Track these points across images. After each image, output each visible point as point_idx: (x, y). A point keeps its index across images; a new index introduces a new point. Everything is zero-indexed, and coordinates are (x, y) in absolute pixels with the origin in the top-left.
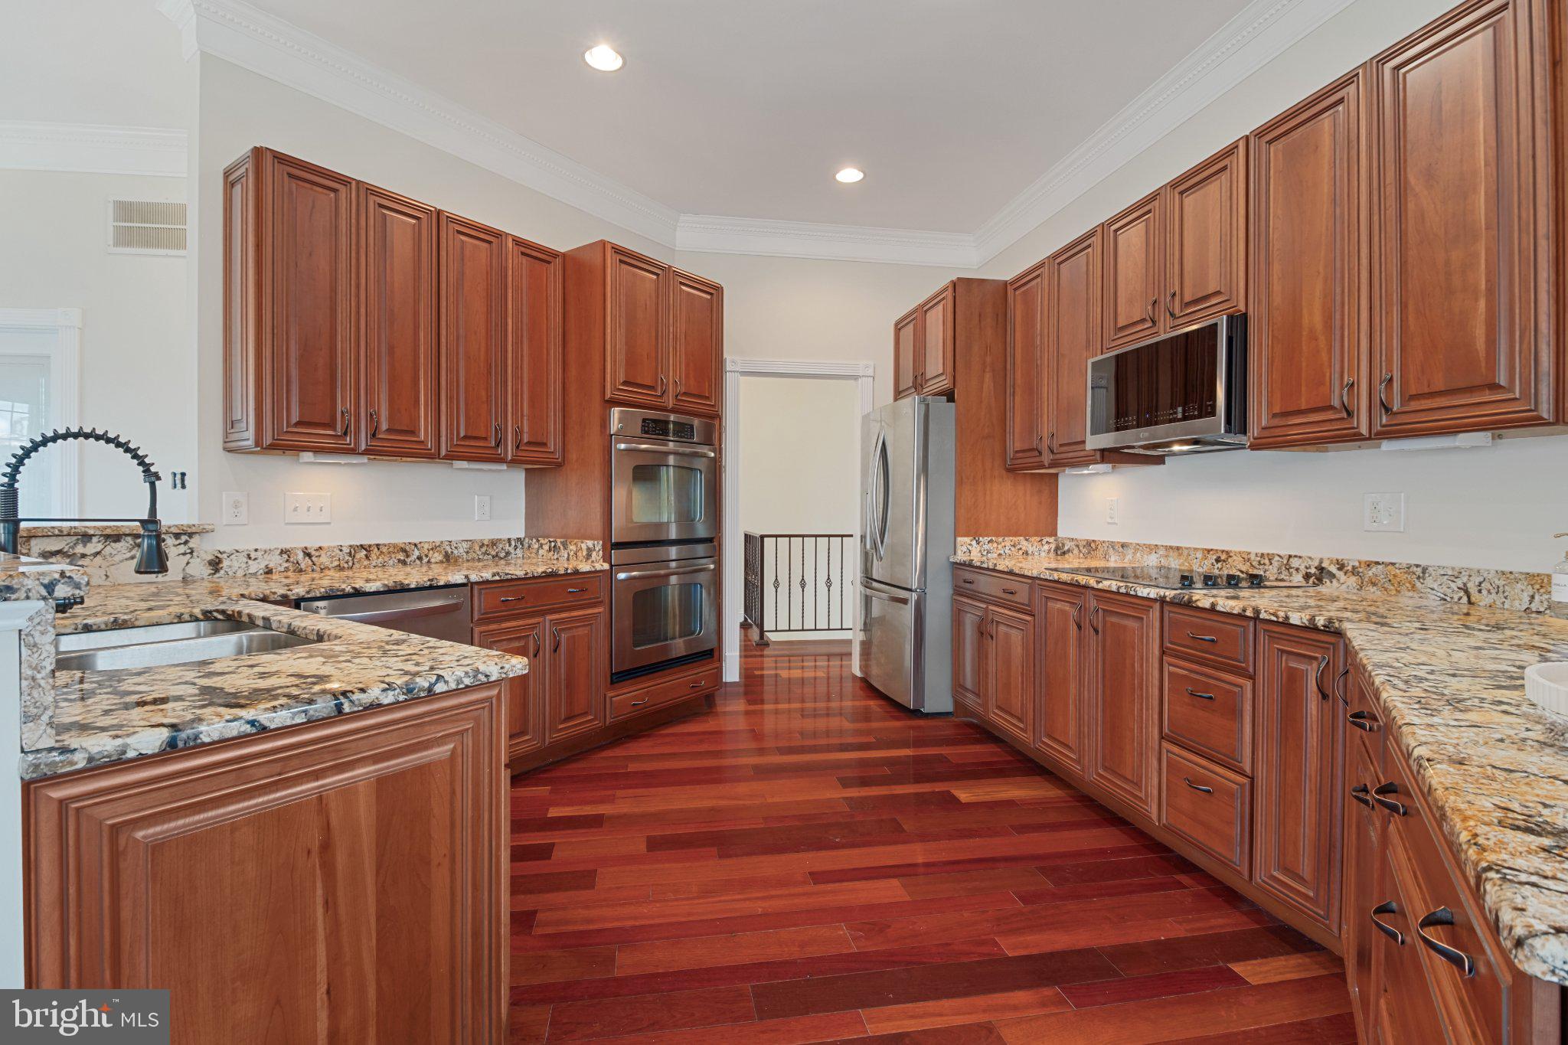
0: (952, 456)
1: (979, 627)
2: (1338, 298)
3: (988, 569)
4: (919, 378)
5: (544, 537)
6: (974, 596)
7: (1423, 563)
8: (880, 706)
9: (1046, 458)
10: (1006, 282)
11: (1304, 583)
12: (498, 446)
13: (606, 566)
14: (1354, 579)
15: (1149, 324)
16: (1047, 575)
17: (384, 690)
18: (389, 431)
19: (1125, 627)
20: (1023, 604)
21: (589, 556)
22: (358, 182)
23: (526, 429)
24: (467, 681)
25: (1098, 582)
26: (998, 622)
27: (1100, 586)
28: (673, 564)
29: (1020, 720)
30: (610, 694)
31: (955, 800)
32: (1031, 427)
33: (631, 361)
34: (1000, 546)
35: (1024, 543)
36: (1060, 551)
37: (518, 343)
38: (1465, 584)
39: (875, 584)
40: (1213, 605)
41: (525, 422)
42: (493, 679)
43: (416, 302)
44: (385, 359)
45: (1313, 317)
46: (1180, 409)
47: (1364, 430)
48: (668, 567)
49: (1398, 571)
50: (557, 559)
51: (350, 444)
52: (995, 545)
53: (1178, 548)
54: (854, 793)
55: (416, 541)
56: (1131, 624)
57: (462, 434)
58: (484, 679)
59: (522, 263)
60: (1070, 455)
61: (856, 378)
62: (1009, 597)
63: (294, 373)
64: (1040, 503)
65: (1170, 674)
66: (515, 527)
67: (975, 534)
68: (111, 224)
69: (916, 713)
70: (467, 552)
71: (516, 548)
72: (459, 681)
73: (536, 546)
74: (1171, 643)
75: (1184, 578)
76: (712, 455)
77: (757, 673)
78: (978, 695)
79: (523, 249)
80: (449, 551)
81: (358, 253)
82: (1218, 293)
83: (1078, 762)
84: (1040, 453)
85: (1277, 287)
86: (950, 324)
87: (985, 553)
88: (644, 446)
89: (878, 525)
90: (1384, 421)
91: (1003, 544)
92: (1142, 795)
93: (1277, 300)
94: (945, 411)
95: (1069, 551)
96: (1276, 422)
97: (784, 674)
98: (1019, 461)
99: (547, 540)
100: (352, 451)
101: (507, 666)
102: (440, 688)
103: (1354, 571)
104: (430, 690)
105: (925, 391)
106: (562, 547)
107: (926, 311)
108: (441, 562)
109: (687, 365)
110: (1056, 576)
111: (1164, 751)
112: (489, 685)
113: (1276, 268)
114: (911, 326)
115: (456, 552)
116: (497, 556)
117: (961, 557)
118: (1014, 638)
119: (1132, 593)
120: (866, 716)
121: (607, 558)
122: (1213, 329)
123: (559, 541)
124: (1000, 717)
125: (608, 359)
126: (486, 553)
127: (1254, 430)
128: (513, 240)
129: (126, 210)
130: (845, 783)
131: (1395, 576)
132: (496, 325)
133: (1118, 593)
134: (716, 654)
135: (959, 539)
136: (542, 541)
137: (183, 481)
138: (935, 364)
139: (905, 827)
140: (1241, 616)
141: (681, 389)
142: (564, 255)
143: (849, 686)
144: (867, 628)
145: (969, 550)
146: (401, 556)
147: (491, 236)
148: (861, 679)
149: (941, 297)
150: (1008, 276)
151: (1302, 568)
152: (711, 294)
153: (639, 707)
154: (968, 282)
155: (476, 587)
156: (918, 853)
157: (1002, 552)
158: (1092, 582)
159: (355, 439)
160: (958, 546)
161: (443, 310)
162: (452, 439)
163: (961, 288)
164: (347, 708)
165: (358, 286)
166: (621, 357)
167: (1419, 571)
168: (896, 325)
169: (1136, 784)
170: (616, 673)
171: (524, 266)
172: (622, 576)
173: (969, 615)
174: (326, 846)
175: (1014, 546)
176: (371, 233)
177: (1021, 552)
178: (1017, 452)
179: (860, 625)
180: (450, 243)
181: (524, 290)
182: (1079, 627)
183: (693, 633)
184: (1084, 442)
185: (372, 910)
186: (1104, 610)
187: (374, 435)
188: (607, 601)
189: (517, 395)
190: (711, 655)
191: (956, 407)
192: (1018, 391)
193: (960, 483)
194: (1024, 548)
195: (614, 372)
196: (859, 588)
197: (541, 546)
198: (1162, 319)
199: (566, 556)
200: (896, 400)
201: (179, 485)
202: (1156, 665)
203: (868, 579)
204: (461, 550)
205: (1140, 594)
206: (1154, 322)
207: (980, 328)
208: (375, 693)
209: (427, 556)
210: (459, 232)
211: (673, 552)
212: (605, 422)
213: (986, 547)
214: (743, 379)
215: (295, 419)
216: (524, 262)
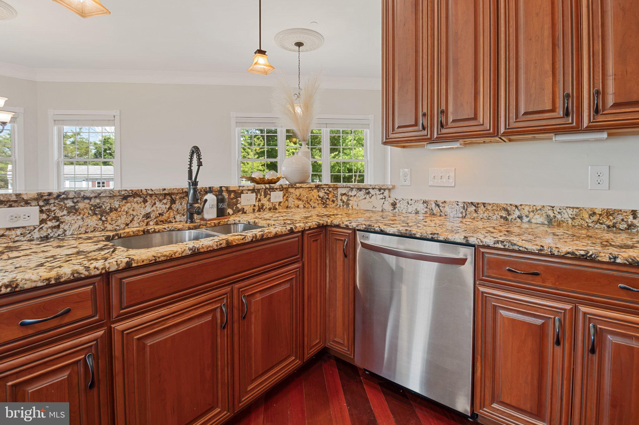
18: (454, 121)
55: (518, 204)
70: (574, 220)
80: (552, 215)
115: (559, 216)
126: (597, 223)
146: (504, 214)
159: (431, 131)
209: (527, 216)
215: (397, 125)
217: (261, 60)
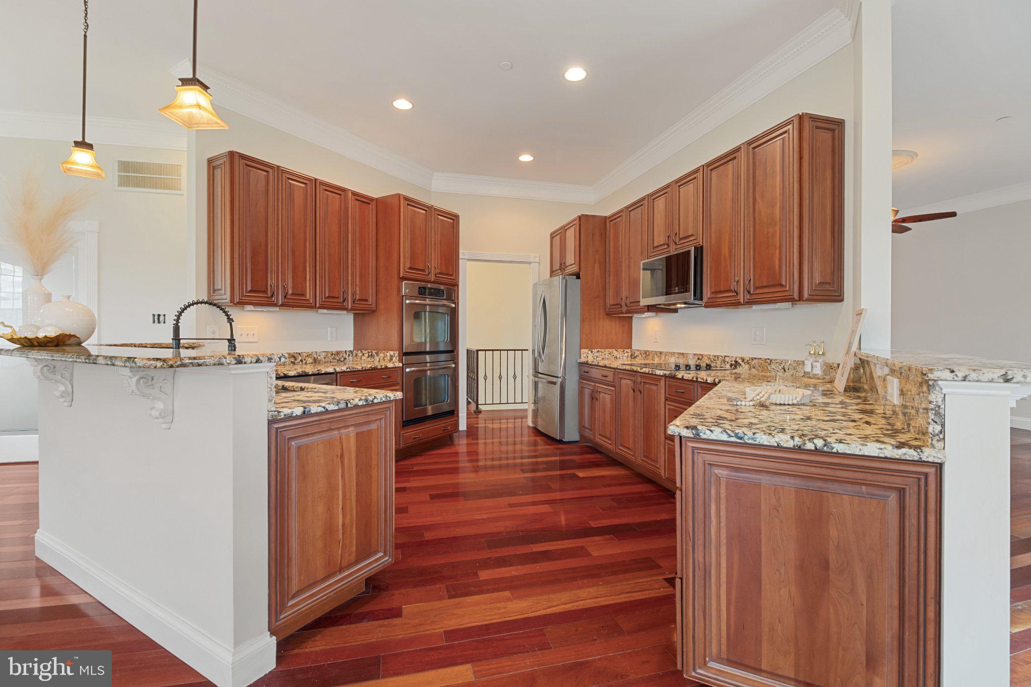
0: (579, 306)
1: (591, 395)
2: (734, 243)
3: (595, 365)
4: (563, 265)
5: (365, 350)
6: (589, 379)
7: (771, 358)
8: (541, 440)
9: (624, 309)
10: (606, 217)
11: (730, 368)
12: (344, 302)
13: (401, 365)
14: (747, 365)
15: (666, 246)
16: (620, 367)
17: (359, 400)
18: (293, 294)
19: (651, 389)
20: (610, 382)
21: (391, 359)
22: (278, 166)
23: (358, 292)
24: (384, 399)
25: (641, 369)
26: (600, 392)
27: (642, 371)
28: (428, 365)
29: (610, 439)
30: (402, 432)
31: (578, 477)
32: (617, 292)
33: (413, 257)
34: (603, 354)
35: (615, 352)
36: (633, 357)
37: (354, 247)
38: (784, 366)
39: (540, 375)
40: (683, 376)
41: (358, 289)
42: (392, 399)
43: (305, 227)
44: (290, 257)
45: (725, 251)
46: (677, 288)
47: (742, 301)
48: (426, 366)
49: (762, 362)
50: (373, 361)
51: (274, 301)
52: (600, 353)
53: (683, 354)
54: (529, 475)
55: (300, 352)
56: (654, 387)
57: (327, 296)
58: (389, 399)
59: (356, 205)
60: (635, 307)
61: (530, 263)
62: (605, 378)
63: (249, 265)
64: (623, 332)
65: (669, 409)
66: (348, 345)
67: (590, 348)
68: (117, 173)
69: (560, 442)
70: (325, 358)
71: (349, 356)
72: (381, 399)
73: (361, 355)
74: (669, 395)
75: (676, 366)
76: (454, 306)
77: (476, 426)
78: (591, 430)
79: (356, 197)
80: (316, 357)
81: (278, 203)
82: (692, 235)
83: (633, 455)
84: (621, 306)
85: (713, 236)
86: (578, 238)
87: (595, 358)
88: (417, 302)
89: (541, 344)
90: (748, 298)
91: (604, 353)
92: (658, 466)
93: (713, 242)
94: (575, 284)
95: (637, 356)
96: (713, 296)
97: (490, 426)
98: (612, 310)
99: (367, 351)
100: (275, 305)
101: (396, 395)
102: (376, 401)
103: (748, 363)
104: (373, 401)
105: (566, 272)
106: (376, 355)
107: (566, 230)
108: (312, 363)
109: (441, 258)
110: (624, 367)
111: (666, 444)
112: (390, 402)
113: (713, 226)
114: (558, 237)
115: (319, 358)
116: (340, 360)
117: (583, 360)
118: (606, 398)
119: (654, 373)
120: (535, 444)
121: (401, 361)
122: (689, 252)
123: (374, 352)
124: (601, 440)
125: (402, 256)
126: (334, 359)
127: (705, 299)
128: (352, 193)
129: (125, 166)
130: (523, 471)
131: (761, 364)
132: (344, 237)
133: (649, 374)
134: (455, 413)
135: (582, 350)
136: (364, 352)
137: (159, 319)
138: (570, 259)
139: (552, 487)
140: (692, 381)
141: (438, 271)
142: (377, 199)
143: (526, 431)
144: (535, 402)
145: (587, 356)
146: (293, 360)
147: (340, 191)
148: (533, 427)
149: (573, 223)
150: (607, 213)
151: (729, 361)
152: (453, 219)
153: (417, 439)
154: (587, 217)
155: (338, 375)
156: (557, 496)
157: (604, 357)
158: (639, 369)
159: (277, 299)
160: (582, 354)
161: (318, 231)
162: (322, 298)
163: (583, 220)
164: (349, 405)
165: (278, 220)
166: (408, 255)
167: (769, 361)
168: (551, 234)
169: (656, 462)
170: (405, 421)
171: (357, 206)
172: (408, 370)
173: (587, 389)
174: (342, 455)
175: (610, 354)
176: (284, 192)
177: (613, 357)
178: (611, 305)
179: (532, 400)
180: (321, 195)
181: (357, 219)
182: (634, 391)
183: (444, 401)
184: (639, 302)
185: (355, 481)
186: (644, 382)
187: (285, 297)
188: (401, 383)
189: (353, 274)
190: (453, 413)
191: (581, 282)
192: (612, 274)
193: (583, 321)
194: (615, 355)
195: (404, 262)
196: (531, 377)
197: (363, 355)
198: (672, 244)
199: (378, 359)
200: (551, 276)
201: (156, 321)
202: (663, 406)
203: (536, 372)
204: (322, 357)
205: (657, 374)
206: (668, 246)
207: (593, 240)
208: (356, 401)
209: (305, 360)
210: (326, 190)
211: (428, 358)
212: (399, 289)
213: (596, 354)
214: (468, 263)
215: (249, 289)
216: (357, 204)
217: (82, 158)
